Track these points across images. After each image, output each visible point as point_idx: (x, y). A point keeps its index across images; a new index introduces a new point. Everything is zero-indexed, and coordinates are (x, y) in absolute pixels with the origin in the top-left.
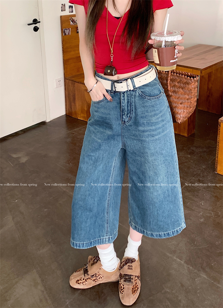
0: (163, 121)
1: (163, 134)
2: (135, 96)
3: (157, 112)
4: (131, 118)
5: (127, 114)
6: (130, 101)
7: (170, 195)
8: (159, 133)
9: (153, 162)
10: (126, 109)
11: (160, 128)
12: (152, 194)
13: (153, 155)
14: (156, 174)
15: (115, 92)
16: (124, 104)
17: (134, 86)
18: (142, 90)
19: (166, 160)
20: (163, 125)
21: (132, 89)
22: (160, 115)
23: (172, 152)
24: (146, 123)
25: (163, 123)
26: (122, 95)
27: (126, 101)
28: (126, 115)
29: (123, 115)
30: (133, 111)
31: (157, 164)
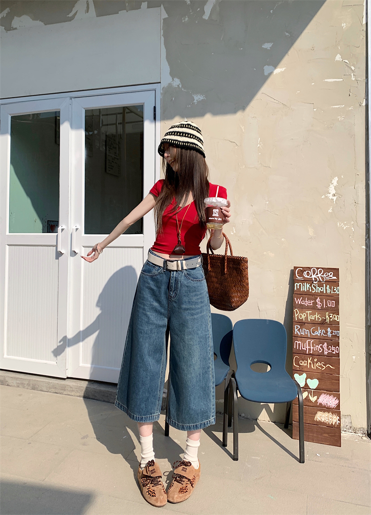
0: (202, 302)
1: (200, 315)
2: (181, 276)
3: (198, 293)
5: (174, 291)
7: (201, 379)
8: (198, 313)
9: (188, 342)
10: (173, 286)
11: (199, 308)
12: (186, 376)
13: (190, 333)
14: (190, 354)
15: (167, 269)
16: (173, 281)
17: (182, 268)
18: (188, 273)
19: (201, 341)
20: (202, 307)
21: (180, 269)
22: (200, 296)
23: (206, 335)
24: (187, 302)
25: (202, 305)
26: (172, 273)
27: (174, 279)
31: (192, 343)
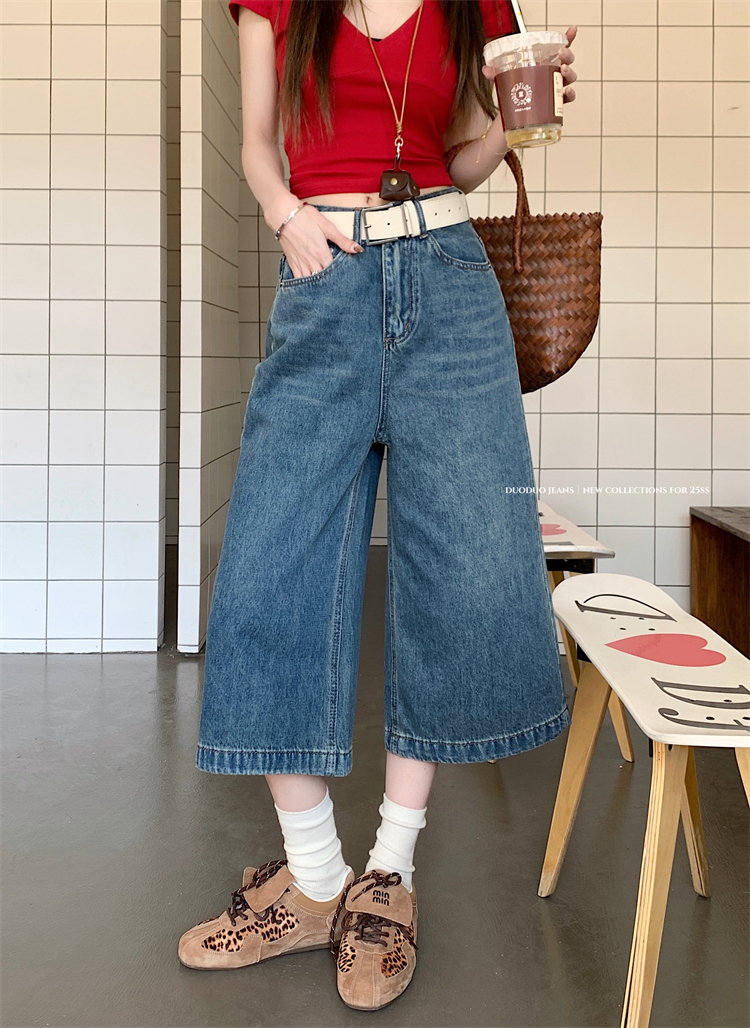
4: (413, 324)
6: (409, 269)
28: (398, 313)
29: (388, 315)
30: (417, 300)
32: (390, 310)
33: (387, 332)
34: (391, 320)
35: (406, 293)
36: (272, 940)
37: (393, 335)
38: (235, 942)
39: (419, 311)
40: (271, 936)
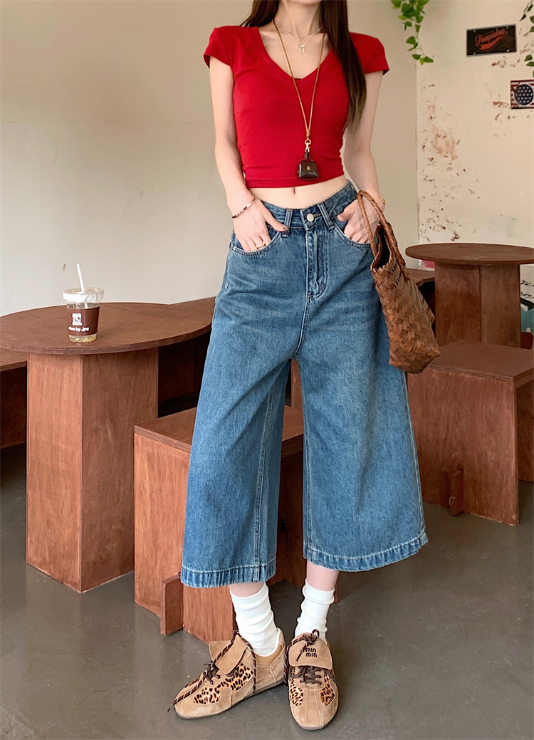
2: (331, 240)
4: (325, 286)
16: (314, 255)
24: (350, 294)
26: (308, 238)
27: (316, 250)
28: (315, 279)
29: (309, 280)
30: (327, 270)
32: (310, 277)
33: (309, 292)
34: (311, 283)
35: (320, 266)
36: (237, 689)
37: (312, 293)
38: (215, 696)
39: (329, 277)
40: (237, 686)
